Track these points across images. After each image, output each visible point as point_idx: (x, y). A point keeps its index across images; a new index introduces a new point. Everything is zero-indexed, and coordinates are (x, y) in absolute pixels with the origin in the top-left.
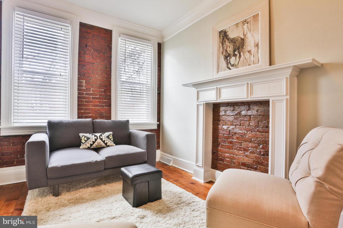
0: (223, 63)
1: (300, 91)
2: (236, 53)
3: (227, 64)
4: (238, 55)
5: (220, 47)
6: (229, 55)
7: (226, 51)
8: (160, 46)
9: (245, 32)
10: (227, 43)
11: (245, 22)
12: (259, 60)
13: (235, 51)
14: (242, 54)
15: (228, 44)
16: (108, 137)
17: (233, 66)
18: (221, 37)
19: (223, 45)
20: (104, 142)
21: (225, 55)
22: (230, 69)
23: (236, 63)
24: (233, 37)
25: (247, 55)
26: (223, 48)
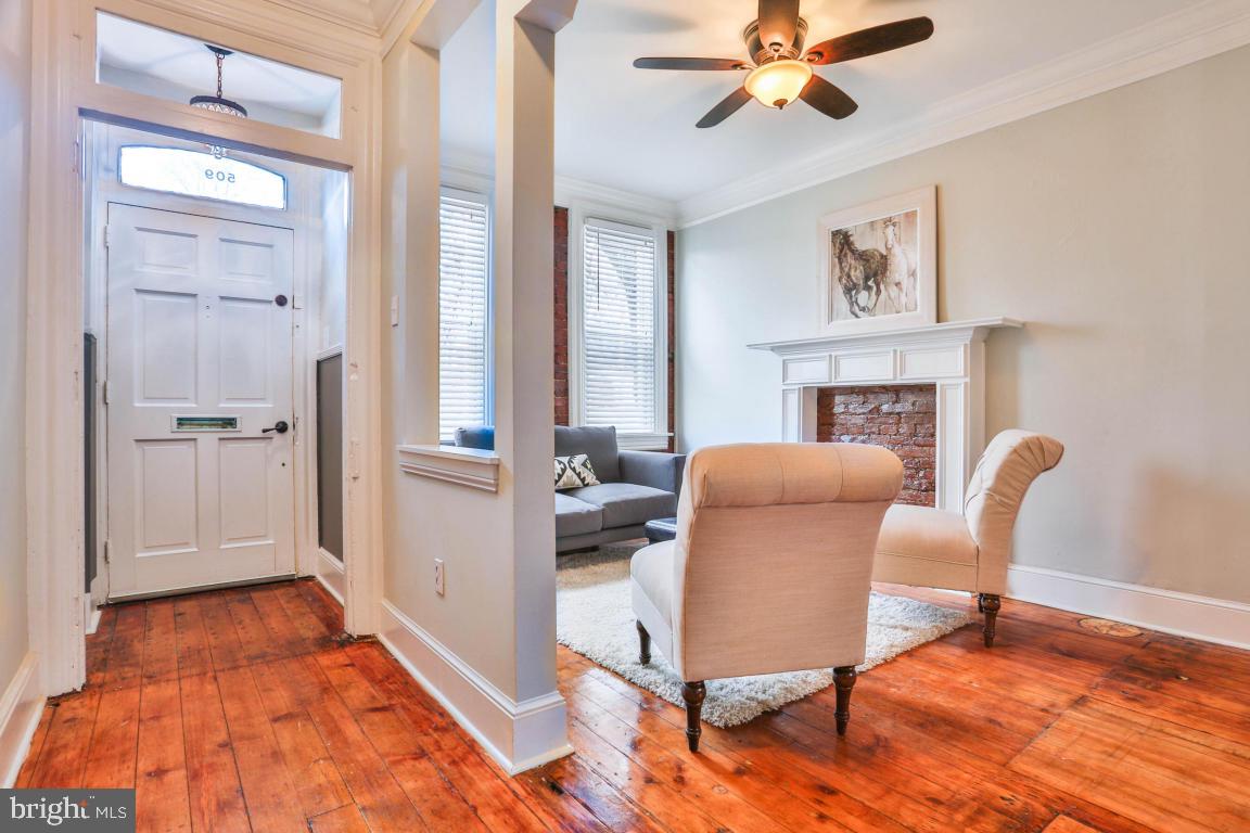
0: (842, 302)
1: (991, 368)
2: (870, 283)
3: (852, 304)
4: (875, 288)
5: (833, 266)
6: (855, 286)
7: (849, 276)
8: (671, 236)
9: (890, 242)
10: (850, 259)
11: (888, 222)
12: (916, 305)
13: (867, 279)
14: (882, 287)
15: (853, 262)
16: (584, 465)
17: (863, 309)
18: (837, 245)
19: (840, 263)
20: (579, 475)
21: (846, 286)
22: (857, 316)
23: (871, 305)
24: (864, 249)
25: (893, 291)
26: (842, 269)
